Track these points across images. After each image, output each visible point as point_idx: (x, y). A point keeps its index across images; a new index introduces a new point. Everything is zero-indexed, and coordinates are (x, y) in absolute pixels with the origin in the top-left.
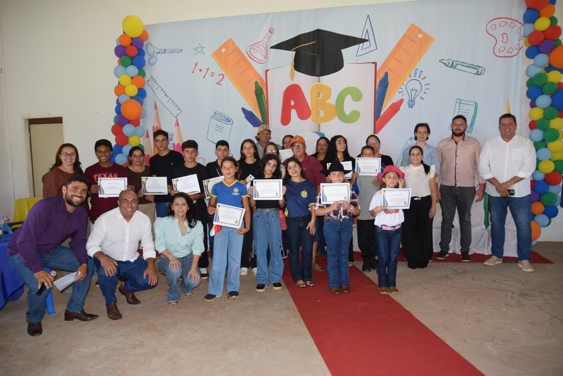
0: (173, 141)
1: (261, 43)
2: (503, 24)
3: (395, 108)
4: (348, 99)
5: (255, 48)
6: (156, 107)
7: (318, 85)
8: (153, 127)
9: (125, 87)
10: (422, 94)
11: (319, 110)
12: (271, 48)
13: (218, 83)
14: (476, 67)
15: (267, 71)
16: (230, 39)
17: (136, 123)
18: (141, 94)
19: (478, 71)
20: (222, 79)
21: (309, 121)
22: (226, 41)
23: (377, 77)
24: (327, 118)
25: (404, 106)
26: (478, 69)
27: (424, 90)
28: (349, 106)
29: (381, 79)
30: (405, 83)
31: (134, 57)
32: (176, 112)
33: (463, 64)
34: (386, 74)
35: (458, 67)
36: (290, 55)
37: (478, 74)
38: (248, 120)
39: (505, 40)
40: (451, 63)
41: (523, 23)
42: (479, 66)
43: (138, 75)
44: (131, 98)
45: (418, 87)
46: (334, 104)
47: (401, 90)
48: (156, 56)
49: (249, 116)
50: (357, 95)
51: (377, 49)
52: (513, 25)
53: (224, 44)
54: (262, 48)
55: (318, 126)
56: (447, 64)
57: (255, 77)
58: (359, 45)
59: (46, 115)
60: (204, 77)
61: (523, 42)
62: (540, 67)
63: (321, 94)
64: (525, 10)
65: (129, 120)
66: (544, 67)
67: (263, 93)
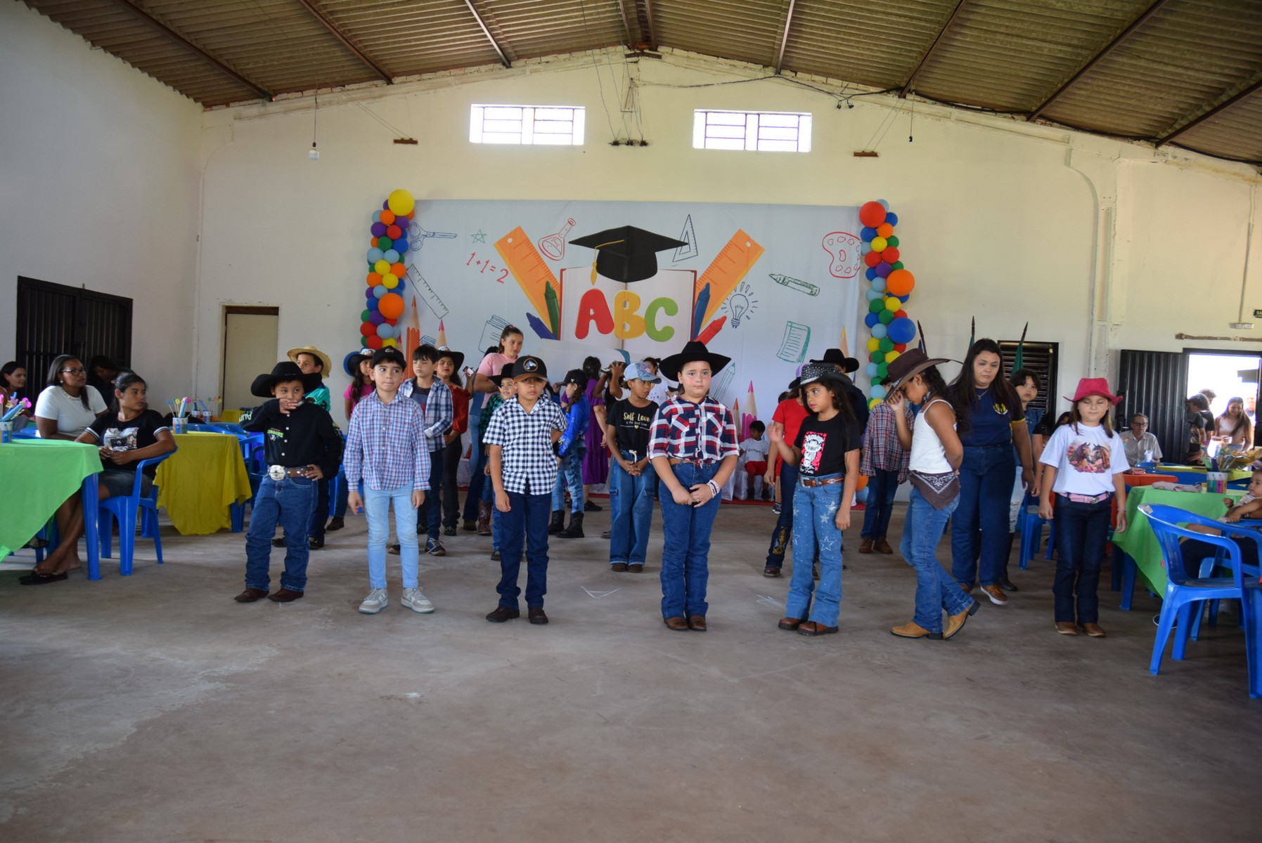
1: (557, 236)
2: (841, 239)
3: (717, 327)
4: (661, 311)
5: (549, 240)
6: (414, 304)
7: (625, 292)
8: (408, 329)
9: (382, 276)
10: (748, 313)
11: (624, 323)
12: (570, 243)
13: (498, 280)
14: (810, 286)
15: (562, 270)
16: (520, 227)
17: (393, 322)
18: (401, 285)
19: (813, 291)
20: (506, 276)
21: (611, 335)
22: (513, 229)
23: (697, 288)
24: (635, 333)
25: (727, 325)
26: (812, 289)
27: (750, 308)
28: (662, 319)
29: (700, 292)
30: (729, 297)
31: (397, 239)
32: (441, 312)
33: (796, 282)
34: (708, 285)
35: (790, 284)
36: (593, 254)
37: (812, 295)
38: (534, 329)
39: (842, 258)
40: (782, 279)
41: (861, 241)
42: (814, 286)
43: (399, 261)
44: (390, 291)
45: (744, 304)
46: (643, 316)
47: (724, 306)
48: (421, 239)
49: (536, 324)
50: (671, 308)
51: (697, 255)
52: (852, 242)
53: (510, 234)
54: (558, 241)
55: (621, 342)
56: (778, 280)
57: (546, 276)
58: (676, 248)
59: (255, 303)
60: (482, 272)
61: (861, 262)
62: (878, 292)
63: (628, 304)
64: (863, 227)
65: (385, 318)
66: (883, 292)
67: (556, 297)
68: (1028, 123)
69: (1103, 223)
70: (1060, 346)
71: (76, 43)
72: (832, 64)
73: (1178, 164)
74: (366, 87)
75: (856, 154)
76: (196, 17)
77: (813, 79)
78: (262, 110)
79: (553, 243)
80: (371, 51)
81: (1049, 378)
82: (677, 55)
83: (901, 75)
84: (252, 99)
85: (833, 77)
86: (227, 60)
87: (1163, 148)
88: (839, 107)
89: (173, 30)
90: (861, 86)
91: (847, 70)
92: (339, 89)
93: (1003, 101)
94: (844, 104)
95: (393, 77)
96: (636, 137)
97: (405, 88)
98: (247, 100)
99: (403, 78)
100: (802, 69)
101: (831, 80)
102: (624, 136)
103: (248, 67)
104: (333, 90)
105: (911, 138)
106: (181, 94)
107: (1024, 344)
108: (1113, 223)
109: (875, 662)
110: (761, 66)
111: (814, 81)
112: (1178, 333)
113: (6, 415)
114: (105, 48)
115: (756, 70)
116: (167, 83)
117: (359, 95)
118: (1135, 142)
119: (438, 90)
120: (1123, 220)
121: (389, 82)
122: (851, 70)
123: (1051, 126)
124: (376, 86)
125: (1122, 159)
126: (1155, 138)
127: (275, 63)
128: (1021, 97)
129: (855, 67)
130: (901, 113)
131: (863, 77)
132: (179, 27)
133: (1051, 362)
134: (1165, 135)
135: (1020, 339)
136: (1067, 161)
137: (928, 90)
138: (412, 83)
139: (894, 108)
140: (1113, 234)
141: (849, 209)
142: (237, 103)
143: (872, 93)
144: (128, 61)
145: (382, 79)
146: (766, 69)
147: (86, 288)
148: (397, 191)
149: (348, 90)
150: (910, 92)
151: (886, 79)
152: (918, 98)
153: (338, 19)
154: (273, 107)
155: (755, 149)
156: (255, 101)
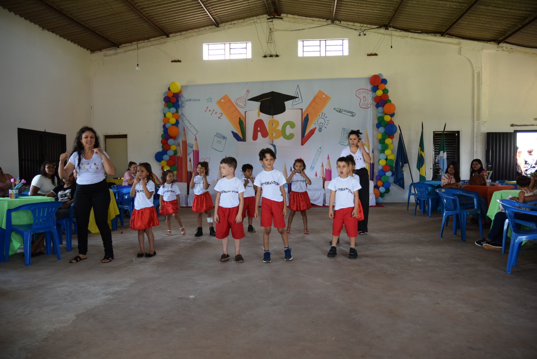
0: (193, 149)
1: (242, 98)
2: (363, 92)
3: (312, 132)
4: (288, 127)
5: (239, 100)
6: (184, 130)
7: (272, 120)
8: (183, 140)
9: (169, 119)
10: (325, 125)
11: (273, 132)
12: (248, 100)
13: (219, 118)
14: (352, 113)
15: (245, 112)
16: (226, 95)
18: (177, 123)
19: (353, 114)
20: (221, 116)
21: (267, 138)
22: (223, 96)
23: (303, 116)
24: (277, 137)
25: (317, 131)
27: (326, 123)
28: (289, 131)
29: (304, 117)
30: (317, 119)
31: (175, 103)
32: (195, 133)
33: (345, 111)
34: (308, 115)
35: (343, 112)
36: (257, 104)
37: (353, 116)
38: (235, 138)
39: (365, 100)
40: (339, 110)
41: (372, 92)
42: (353, 112)
43: (176, 112)
44: (172, 125)
45: (323, 122)
46: (281, 130)
47: (315, 123)
48: (185, 102)
49: (235, 135)
50: (292, 125)
51: (302, 102)
52: (368, 93)
53: (222, 98)
54: (243, 100)
55: (272, 141)
56: (337, 110)
57: (239, 115)
58: (293, 100)
59: (117, 134)
60: (211, 115)
61: (373, 101)
62: (380, 113)
63: (274, 124)
64: (373, 86)
65: (171, 137)
66: (383, 113)
67: (243, 123)
68: (442, 37)
69: (477, 78)
70: (460, 132)
71: (36, 28)
72: (356, 17)
73: (508, 51)
74: (158, 39)
75: (368, 55)
76: (85, 14)
77: (348, 24)
78: (115, 52)
79: (241, 101)
80: (159, 24)
81: (456, 146)
82: (289, 17)
83: (386, 20)
84: (111, 47)
85: (356, 23)
86: (99, 32)
87: (501, 45)
88: (360, 35)
89: (76, 20)
90: (369, 26)
91: (362, 19)
92: (147, 41)
93: (430, 28)
94: (362, 34)
95: (169, 34)
96: (274, 53)
97: (175, 39)
98: (109, 48)
99: (173, 35)
100: (343, 20)
101: (356, 24)
102: (268, 53)
103: (108, 34)
104: (145, 41)
105: (392, 47)
106: (81, 47)
107: (445, 132)
108: (481, 78)
109: (388, 272)
110: (326, 20)
111: (348, 25)
112: (511, 124)
113: (16, 187)
114: (48, 30)
115: (323, 22)
116: (75, 43)
117: (156, 43)
118: (489, 43)
119: (188, 39)
120: (485, 76)
121: (168, 36)
122: (364, 19)
123: (452, 38)
124: (163, 38)
125: (483, 50)
126: (497, 40)
127: (119, 31)
128: (438, 26)
129: (366, 17)
130: (387, 36)
131: (370, 22)
132: (78, 19)
133: (457, 140)
134: (502, 39)
135: (443, 130)
136: (460, 52)
137: (398, 25)
138: (178, 36)
139: (383, 34)
140: (481, 83)
141: (366, 78)
142: (105, 50)
143: (374, 28)
144: (58, 34)
145: (164, 35)
146: (328, 21)
147: (46, 131)
148: (173, 83)
149: (151, 41)
150: (390, 27)
151: (379, 22)
152: (394, 29)
153: (145, 11)
154: (119, 50)
155: (324, 55)
156: (112, 48)
